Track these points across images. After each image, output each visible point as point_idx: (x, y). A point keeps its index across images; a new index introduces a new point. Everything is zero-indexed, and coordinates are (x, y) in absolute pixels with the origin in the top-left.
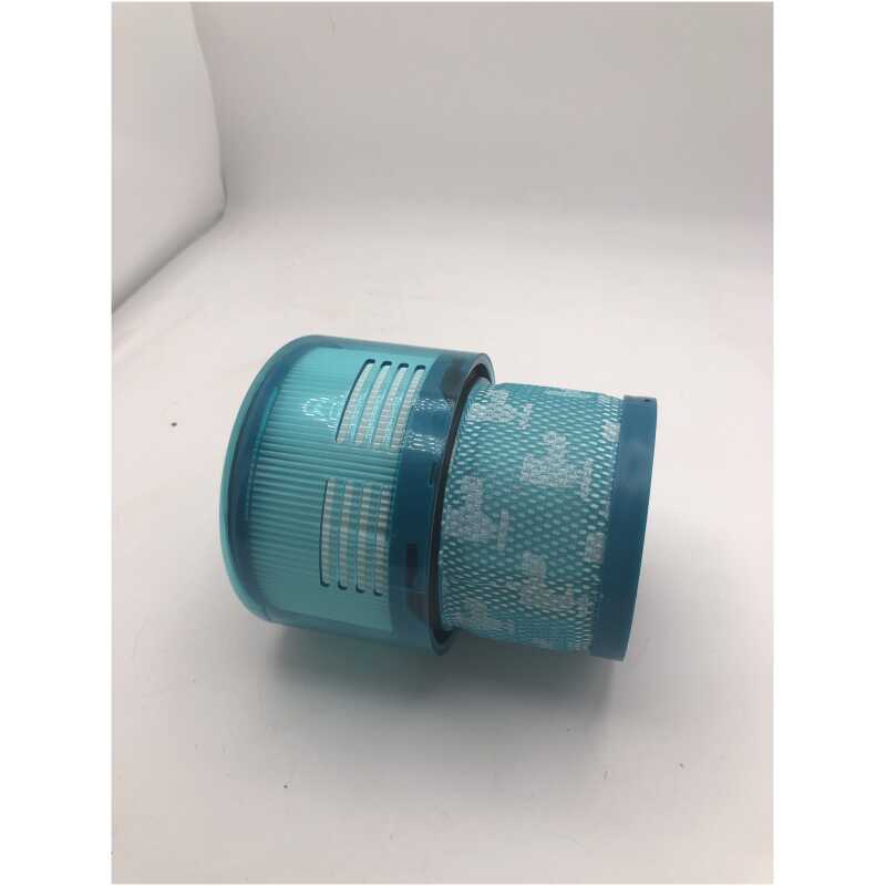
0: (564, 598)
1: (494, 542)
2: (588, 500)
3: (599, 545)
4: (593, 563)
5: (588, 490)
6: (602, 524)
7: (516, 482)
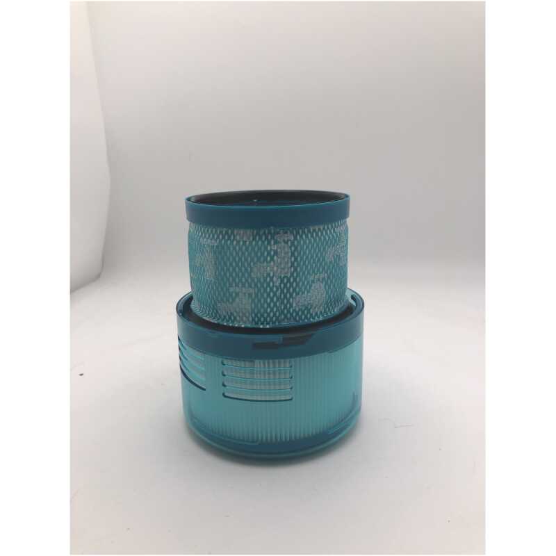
0: (279, 250)
1: (250, 295)
2: (218, 241)
3: (242, 232)
4: (253, 235)
5: (213, 241)
6: (230, 232)
7: (215, 283)
